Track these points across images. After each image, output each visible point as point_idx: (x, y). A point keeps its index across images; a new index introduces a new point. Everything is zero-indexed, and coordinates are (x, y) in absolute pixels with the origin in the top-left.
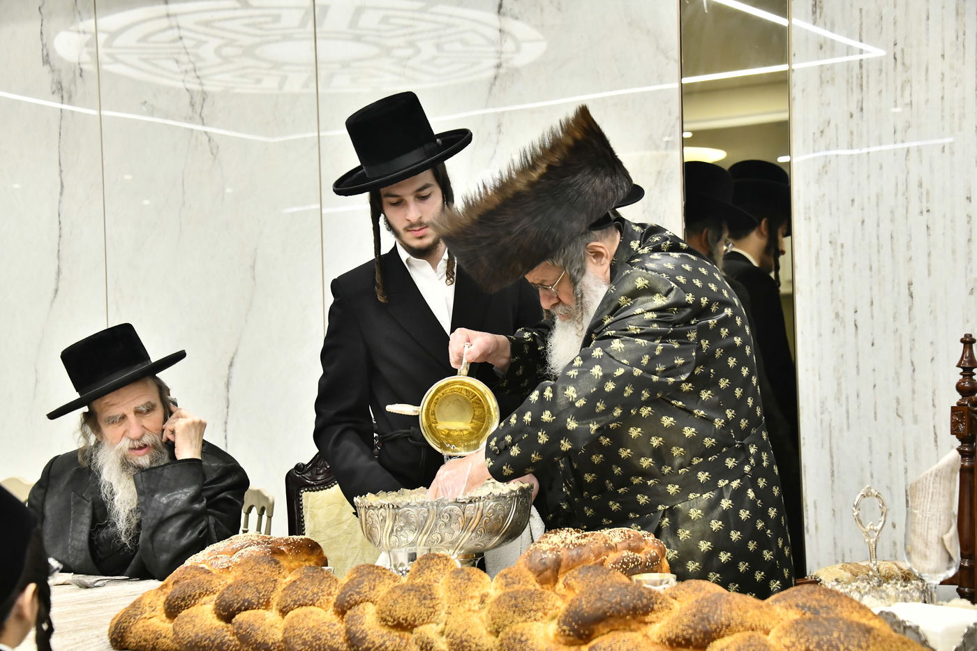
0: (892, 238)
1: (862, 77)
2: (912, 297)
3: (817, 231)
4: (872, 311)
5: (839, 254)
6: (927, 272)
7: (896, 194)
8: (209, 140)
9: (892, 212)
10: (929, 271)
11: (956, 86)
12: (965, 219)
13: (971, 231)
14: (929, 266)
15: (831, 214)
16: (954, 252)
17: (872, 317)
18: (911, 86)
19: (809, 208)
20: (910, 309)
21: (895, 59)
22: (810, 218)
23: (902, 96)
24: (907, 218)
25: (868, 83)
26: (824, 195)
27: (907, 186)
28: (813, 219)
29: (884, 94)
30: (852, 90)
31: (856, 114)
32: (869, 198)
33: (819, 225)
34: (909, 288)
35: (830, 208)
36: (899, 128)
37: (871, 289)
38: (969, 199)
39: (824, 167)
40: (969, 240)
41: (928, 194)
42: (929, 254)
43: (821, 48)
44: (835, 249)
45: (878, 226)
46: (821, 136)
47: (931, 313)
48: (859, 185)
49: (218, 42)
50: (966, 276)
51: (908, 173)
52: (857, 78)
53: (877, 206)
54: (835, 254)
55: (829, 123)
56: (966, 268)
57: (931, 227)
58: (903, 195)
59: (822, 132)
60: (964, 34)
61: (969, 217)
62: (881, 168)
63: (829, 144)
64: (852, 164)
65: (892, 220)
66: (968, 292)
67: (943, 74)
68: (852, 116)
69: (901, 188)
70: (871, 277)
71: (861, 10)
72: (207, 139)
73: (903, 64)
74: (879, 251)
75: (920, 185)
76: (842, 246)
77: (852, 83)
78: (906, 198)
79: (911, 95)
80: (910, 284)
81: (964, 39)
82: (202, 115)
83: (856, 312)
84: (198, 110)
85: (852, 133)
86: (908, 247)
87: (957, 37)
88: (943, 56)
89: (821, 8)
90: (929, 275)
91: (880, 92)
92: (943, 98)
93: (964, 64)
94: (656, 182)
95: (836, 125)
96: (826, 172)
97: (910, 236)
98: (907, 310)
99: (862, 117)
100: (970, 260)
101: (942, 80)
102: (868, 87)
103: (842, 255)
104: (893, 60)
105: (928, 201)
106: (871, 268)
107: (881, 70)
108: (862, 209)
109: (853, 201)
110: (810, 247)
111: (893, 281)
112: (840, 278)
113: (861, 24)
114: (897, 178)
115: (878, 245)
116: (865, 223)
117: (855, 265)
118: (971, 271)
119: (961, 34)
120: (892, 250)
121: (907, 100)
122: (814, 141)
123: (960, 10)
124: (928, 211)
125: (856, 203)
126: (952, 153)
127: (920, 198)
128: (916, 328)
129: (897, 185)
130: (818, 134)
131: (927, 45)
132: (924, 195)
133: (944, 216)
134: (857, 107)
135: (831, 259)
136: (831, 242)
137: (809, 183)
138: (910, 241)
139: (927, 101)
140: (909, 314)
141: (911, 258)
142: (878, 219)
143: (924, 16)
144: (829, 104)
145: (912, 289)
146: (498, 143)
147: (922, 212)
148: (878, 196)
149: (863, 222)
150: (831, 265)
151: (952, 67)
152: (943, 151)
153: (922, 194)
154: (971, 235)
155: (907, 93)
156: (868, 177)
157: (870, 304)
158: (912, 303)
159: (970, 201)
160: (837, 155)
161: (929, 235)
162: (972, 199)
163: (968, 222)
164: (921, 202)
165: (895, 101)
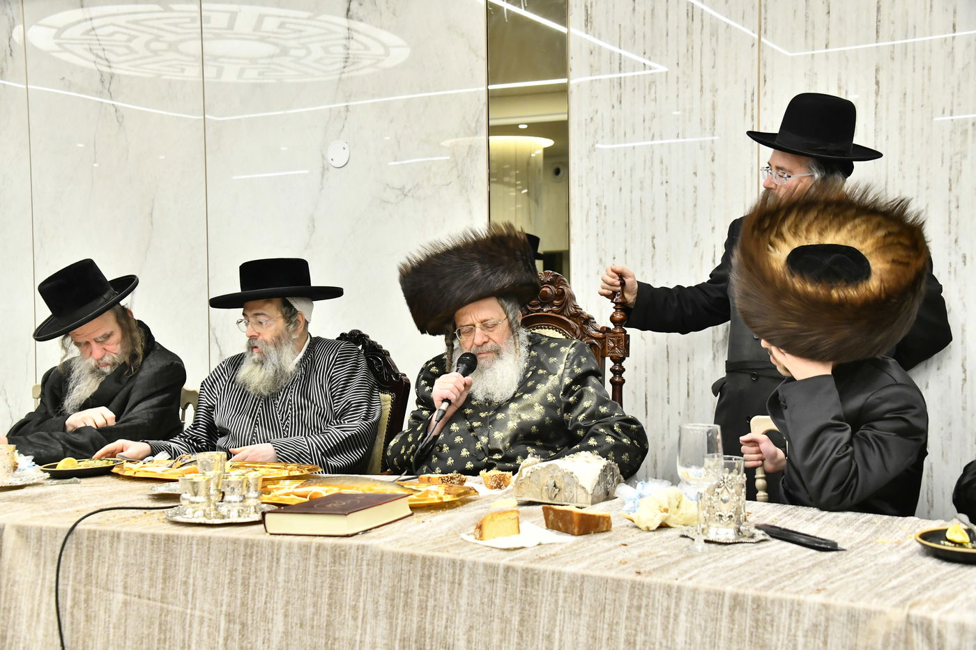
0: (641, 202)
2: (654, 248)
3: (588, 195)
4: (625, 258)
5: (603, 213)
6: (665, 229)
7: (644, 168)
8: (116, 111)
9: (641, 182)
11: (687, 87)
12: (693, 189)
13: (696, 198)
14: (667, 224)
15: (598, 182)
16: (684, 214)
18: (656, 86)
19: (582, 177)
20: (653, 257)
21: (644, 64)
22: (582, 185)
23: (649, 93)
24: (652, 187)
26: (593, 168)
27: (652, 162)
28: (584, 185)
29: (636, 90)
30: (614, 87)
31: (617, 105)
32: (625, 171)
33: (589, 191)
34: (652, 241)
35: (597, 178)
36: (647, 119)
37: (625, 241)
38: (695, 174)
40: (695, 205)
41: (667, 169)
42: (667, 216)
43: (591, 53)
44: (600, 210)
45: (631, 192)
46: (591, 121)
47: (668, 259)
48: (618, 160)
49: (148, 37)
50: (692, 233)
51: (653, 152)
53: (631, 177)
54: (600, 214)
55: (597, 112)
56: (692, 226)
57: (669, 195)
58: (650, 169)
59: (592, 119)
60: (693, 48)
61: (695, 188)
63: (597, 129)
65: (642, 189)
66: (694, 244)
67: (678, 78)
68: (613, 107)
69: (648, 164)
70: (626, 231)
71: (620, 25)
72: (114, 110)
73: (650, 69)
74: (631, 212)
75: (662, 162)
76: (605, 207)
78: (652, 172)
79: (655, 93)
80: (653, 238)
81: (692, 52)
82: (111, 90)
83: (614, 258)
84: (107, 85)
85: (613, 120)
86: (653, 209)
87: (688, 50)
88: (678, 64)
89: (591, 22)
90: (667, 230)
91: (634, 90)
92: (678, 96)
93: (692, 71)
94: (468, 154)
95: (602, 114)
96: (595, 150)
97: (654, 201)
98: (651, 257)
99: (621, 108)
100: (695, 220)
101: (677, 83)
102: (625, 85)
103: (605, 214)
105: (667, 175)
106: (626, 225)
108: (620, 179)
109: (613, 172)
110: (582, 207)
111: (642, 235)
112: (603, 233)
113: (620, 37)
114: (645, 156)
115: (631, 208)
116: (622, 190)
117: (614, 222)
118: (696, 229)
119: (690, 48)
120: (641, 211)
121: (653, 96)
122: (586, 125)
123: (689, 30)
124: (667, 182)
125: (616, 175)
126: (684, 138)
127: (661, 172)
128: (656, 271)
129: (645, 161)
130: (589, 120)
131: (667, 55)
133: (678, 187)
134: (617, 101)
135: (597, 217)
136: (597, 204)
137: (582, 158)
138: (654, 204)
139: (667, 98)
140: (652, 261)
141: (654, 218)
142: (632, 187)
143: (665, 34)
144: (597, 97)
145: (654, 242)
146: (346, 119)
147: (662, 183)
148: (631, 169)
149: (621, 189)
150: (597, 222)
151: (684, 73)
152: (678, 136)
153: (662, 169)
154: (696, 202)
156: (625, 154)
157: (624, 252)
158: (655, 252)
159: (696, 176)
160: (603, 137)
161: (667, 200)
162: (697, 174)
163: (695, 192)
164: (662, 175)
165: (645, 97)
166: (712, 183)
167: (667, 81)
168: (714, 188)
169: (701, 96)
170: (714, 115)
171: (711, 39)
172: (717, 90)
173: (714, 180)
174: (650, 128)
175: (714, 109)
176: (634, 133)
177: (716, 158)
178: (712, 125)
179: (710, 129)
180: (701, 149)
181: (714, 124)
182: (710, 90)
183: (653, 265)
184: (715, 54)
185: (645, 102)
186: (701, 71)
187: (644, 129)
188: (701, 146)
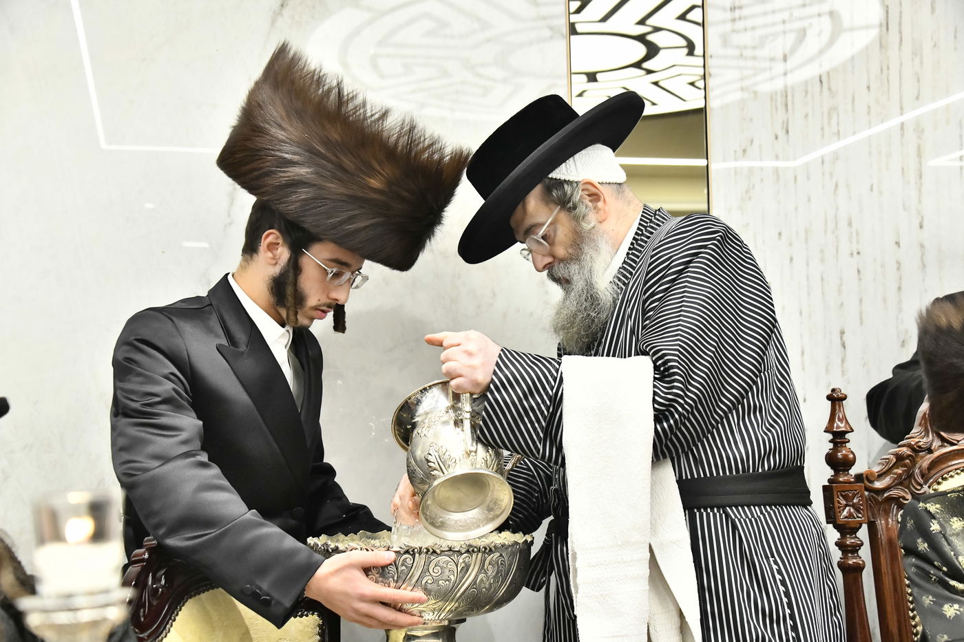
0: (822, 279)
1: (786, 96)
2: (844, 347)
4: (803, 363)
6: (859, 320)
7: (826, 231)
9: (822, 251)
10: (861, 319)
11: (882, 121)
12: (895, 266)
13: (900, 278)
14: (861, 313)
16: (885, 300)
17: (803, 369)
18: (838, 115)
20: (843, 361)
21: (821, 81)
23: (829, 123)
24: (837, 259)
25: (793, 103)
26: (748, 224)
27: (836, 223)
29: (810, 116)
30: (777, 109)
31: (781, 134)
32: (797, 233)
34: (841, 338)
36: (827, 159)
37: (802, 336)
38: (898, 243)
39: (747, 192)
40: (899, 288)
41: (857, 234)
42: (861, 301)
45: (808, 264)
46: (744, 156)
47: (864, 365)
48: (786, 217)
50: (897, 327)
51: (837, 209)
52: (782, 96)
53: (806, 242)
55: (752, 142)
56: (897, 318)
57: (862, 271)
58: (833, 233)
59: (744, 151)
60: (888, 69)
61: (899, 263)
62: (809, 200)
64: (778, 192)
65: (822, 260)
66: (900, 344)
67: (869, 107)
68: (776, 138)
69: (831, 225)
70: (802, 323)
73: (830, 89)
74: (809, 294)
75: (850, 224)
77: (776, 100)
78: (836, 237)
79: (838, 124)
80: (842, 333)
81: (888, 74)
85: (777, 157)
86: (840, 291)
87: (882, 70)
88: (868, 87)
90: (861, 323)
91: (806, 116)
93: (889, 100)
95: (760, 146)
96: (750, 198)
97: (841, 279)
98: (840, 362)
99: (788, 141)
100: (899, 310)
101: (869, 113)
102: (793, 108)
104: (819, 83)
105: (858, 242)
106: (801, 313)
107: (806, 92)
108: (790, 245)
109: (780, 234)
111: (825, 328)
114: (826, 213)
115: (808, 287)
116: (794, 260)
117: (784, 307)
119: (885, 68)
120: (823, 294)
121: (834, 128)
123: (884, 43)
124: (858, 253)
125: (783, 237)
126: (881, 193)
127: (850, 238)
128: (849, 382)
129: (826, 221)
130: (742, 153)
131: (853, 73)
132: (854, 234)
133: (875, 260)
134: (782, 129)
137: (730, 209)
138: (841, 284)
140: (842, 367)
141: (842, 304)
142: (808, 257)
144: (751, 120)
145: (844, 338)
147: (852, 254)
148: (807, 232)
149: (791, 259)
151: (877, 101)
152: (872, 190)
153: (852, 234)
154: (901, 283)
155: (834, 121)
156: (796, 208)
157: (800, 354)
158: (845, 354)
159: (899, 246)
160: (762, 180)
161: (860, 279)
162: (901, 244)
163: (898, 269)
164: (851, 242)
165: (822, 129)
166: (922, 258)
167: (853, 110)
168: (924, 266)
169: (902, 135)
170: (920, 163)
171: (913, 60)
172: (923, 131)
173: (923, 254)
174: (831, 175)
175: (919, 156)
176: (808, 178)
177: (925, 225)
178: (918, 178)
179: (916, 183)
180: (905, 209)
181: (921, 177)
182: (914, 130)
183: (843, 373)
184: (918, 81)
185: (823, 135)
186: (901, 102)
187: (823, 174)
188: (904, 205)
